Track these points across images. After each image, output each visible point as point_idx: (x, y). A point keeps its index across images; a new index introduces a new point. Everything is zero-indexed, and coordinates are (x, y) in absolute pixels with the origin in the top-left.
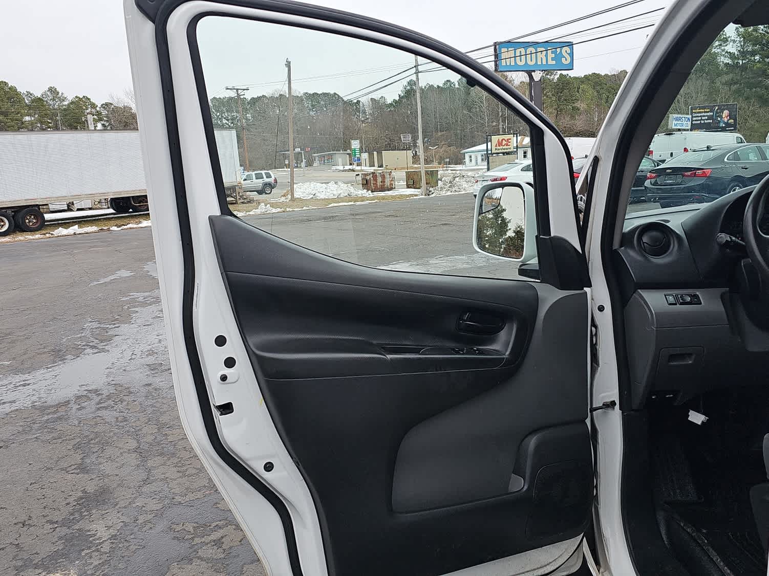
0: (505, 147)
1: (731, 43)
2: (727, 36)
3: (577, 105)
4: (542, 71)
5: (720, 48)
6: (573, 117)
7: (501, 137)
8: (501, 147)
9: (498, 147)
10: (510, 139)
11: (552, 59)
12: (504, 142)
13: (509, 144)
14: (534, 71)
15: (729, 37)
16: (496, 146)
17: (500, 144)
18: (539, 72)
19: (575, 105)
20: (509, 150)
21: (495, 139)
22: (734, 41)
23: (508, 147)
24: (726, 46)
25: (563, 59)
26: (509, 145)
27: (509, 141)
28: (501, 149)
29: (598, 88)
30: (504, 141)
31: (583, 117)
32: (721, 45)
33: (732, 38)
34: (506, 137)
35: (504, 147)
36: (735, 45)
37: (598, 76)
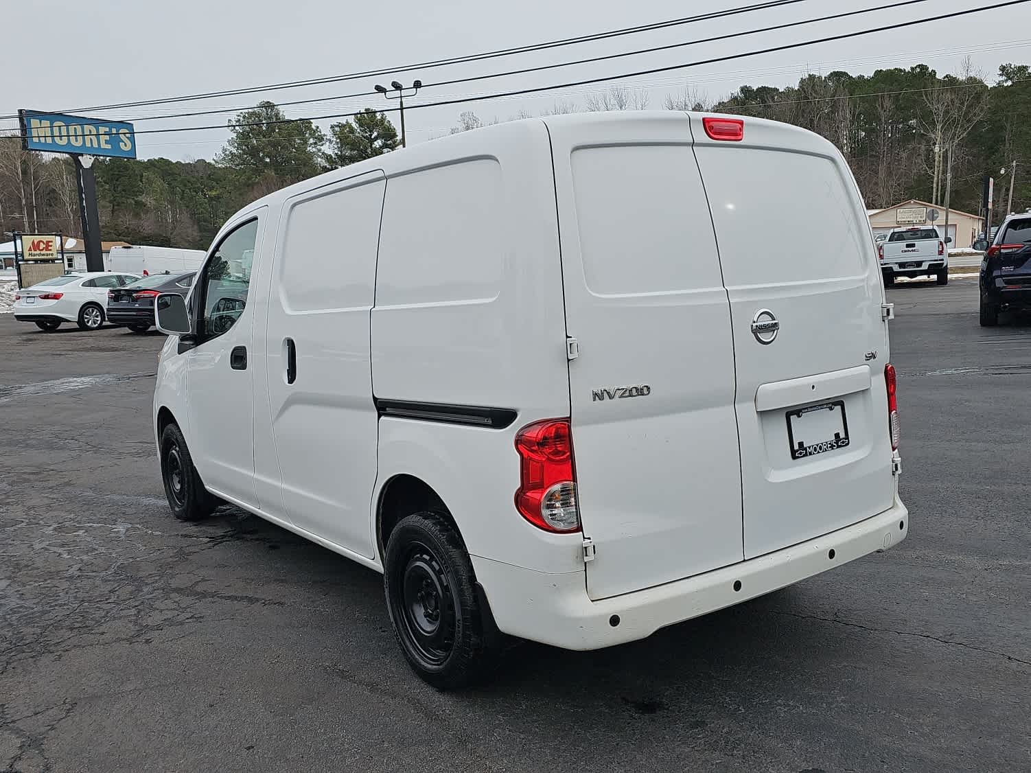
0: (44, 252)
1: (328, 143)
2: (322, 133)
3: (142, 198)
4: (93, 156)
5: (315, 147)
6: (137, 215)
7: (37, 238)
8: (38, 252)
9: (33, 252)
10: (51, 242)
11: (107, 142)
12: (42, 246)
13: (50, 248)
14: (82, 155)
15: (324, 135)
16: (30, 250)
17: (36, 246)
18: (89, 156)
19: (140, 198)
20: (51, 257)
21: (28, 240)
22: (331, 142)
23: (48, 252)
24: (322, 145)
25: (121, 143)
26: (50, 250)
27: (50, 244)
28: (38, 254)
29: (170, 178)
30: (41, 243)
31: (151, 216)
32: (315, 143)
33: (328, 138)
34: (45, 238)
35: (42, 252)
36: (331, 146)
37: (167, 162)
